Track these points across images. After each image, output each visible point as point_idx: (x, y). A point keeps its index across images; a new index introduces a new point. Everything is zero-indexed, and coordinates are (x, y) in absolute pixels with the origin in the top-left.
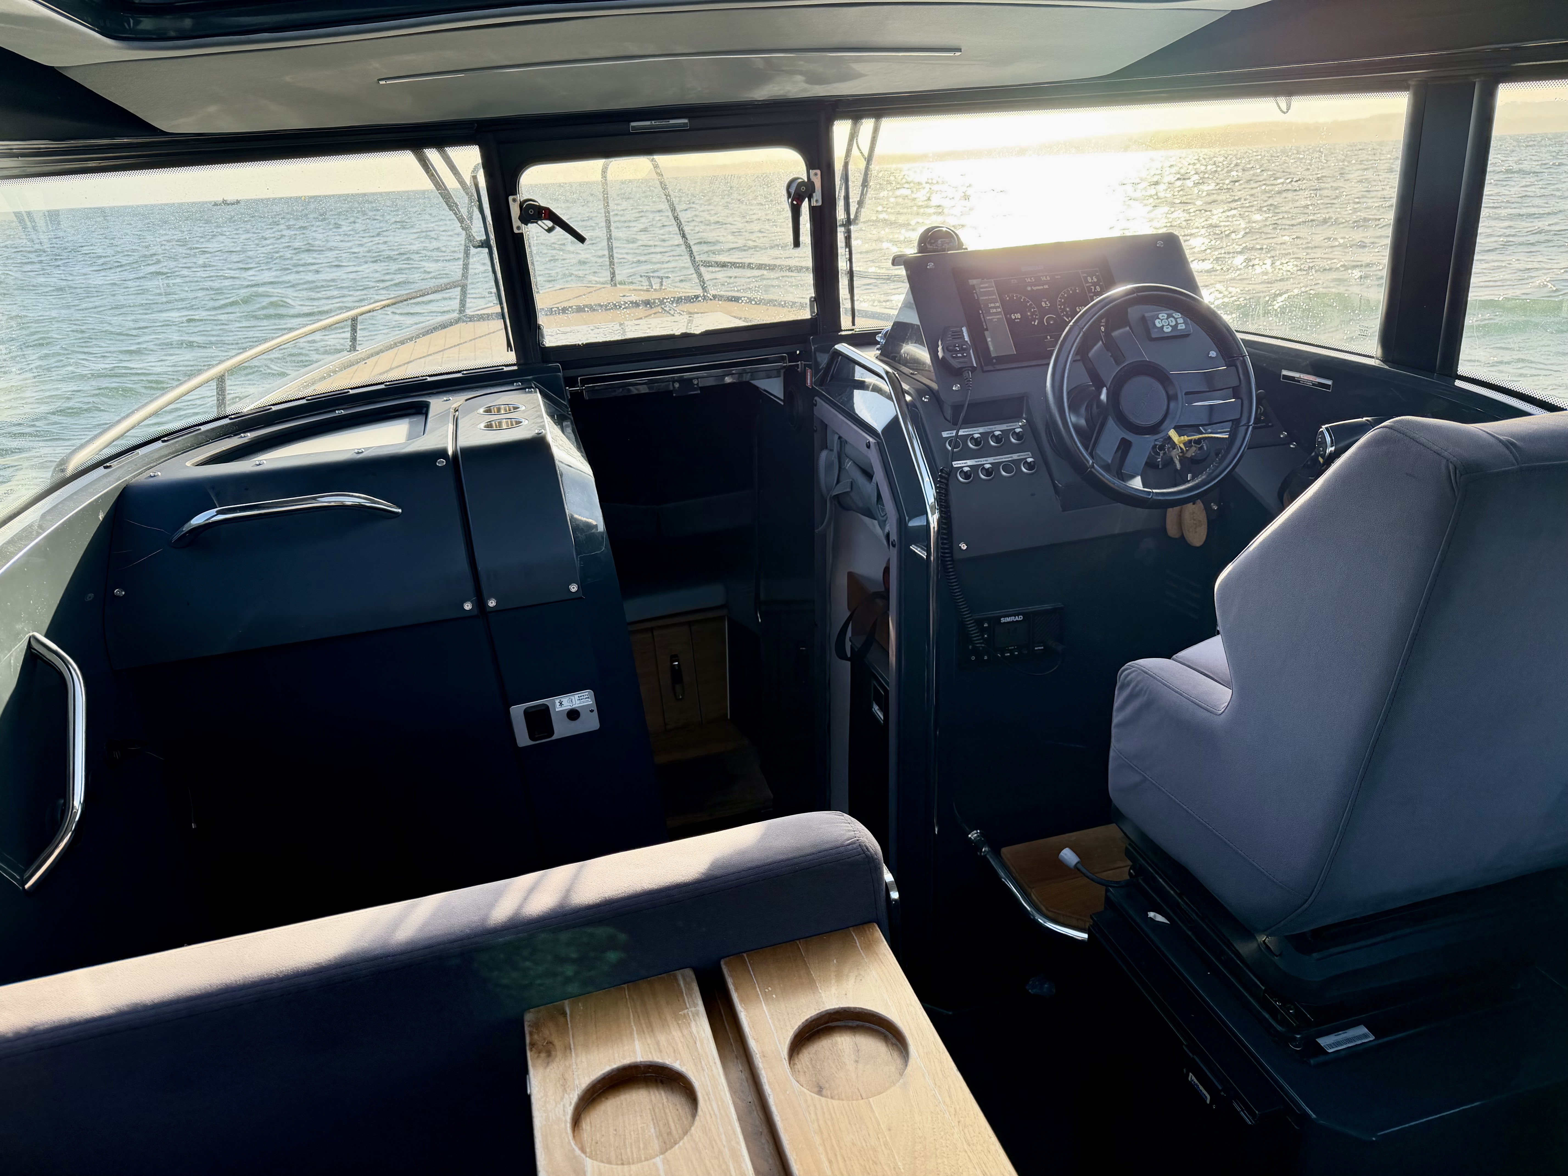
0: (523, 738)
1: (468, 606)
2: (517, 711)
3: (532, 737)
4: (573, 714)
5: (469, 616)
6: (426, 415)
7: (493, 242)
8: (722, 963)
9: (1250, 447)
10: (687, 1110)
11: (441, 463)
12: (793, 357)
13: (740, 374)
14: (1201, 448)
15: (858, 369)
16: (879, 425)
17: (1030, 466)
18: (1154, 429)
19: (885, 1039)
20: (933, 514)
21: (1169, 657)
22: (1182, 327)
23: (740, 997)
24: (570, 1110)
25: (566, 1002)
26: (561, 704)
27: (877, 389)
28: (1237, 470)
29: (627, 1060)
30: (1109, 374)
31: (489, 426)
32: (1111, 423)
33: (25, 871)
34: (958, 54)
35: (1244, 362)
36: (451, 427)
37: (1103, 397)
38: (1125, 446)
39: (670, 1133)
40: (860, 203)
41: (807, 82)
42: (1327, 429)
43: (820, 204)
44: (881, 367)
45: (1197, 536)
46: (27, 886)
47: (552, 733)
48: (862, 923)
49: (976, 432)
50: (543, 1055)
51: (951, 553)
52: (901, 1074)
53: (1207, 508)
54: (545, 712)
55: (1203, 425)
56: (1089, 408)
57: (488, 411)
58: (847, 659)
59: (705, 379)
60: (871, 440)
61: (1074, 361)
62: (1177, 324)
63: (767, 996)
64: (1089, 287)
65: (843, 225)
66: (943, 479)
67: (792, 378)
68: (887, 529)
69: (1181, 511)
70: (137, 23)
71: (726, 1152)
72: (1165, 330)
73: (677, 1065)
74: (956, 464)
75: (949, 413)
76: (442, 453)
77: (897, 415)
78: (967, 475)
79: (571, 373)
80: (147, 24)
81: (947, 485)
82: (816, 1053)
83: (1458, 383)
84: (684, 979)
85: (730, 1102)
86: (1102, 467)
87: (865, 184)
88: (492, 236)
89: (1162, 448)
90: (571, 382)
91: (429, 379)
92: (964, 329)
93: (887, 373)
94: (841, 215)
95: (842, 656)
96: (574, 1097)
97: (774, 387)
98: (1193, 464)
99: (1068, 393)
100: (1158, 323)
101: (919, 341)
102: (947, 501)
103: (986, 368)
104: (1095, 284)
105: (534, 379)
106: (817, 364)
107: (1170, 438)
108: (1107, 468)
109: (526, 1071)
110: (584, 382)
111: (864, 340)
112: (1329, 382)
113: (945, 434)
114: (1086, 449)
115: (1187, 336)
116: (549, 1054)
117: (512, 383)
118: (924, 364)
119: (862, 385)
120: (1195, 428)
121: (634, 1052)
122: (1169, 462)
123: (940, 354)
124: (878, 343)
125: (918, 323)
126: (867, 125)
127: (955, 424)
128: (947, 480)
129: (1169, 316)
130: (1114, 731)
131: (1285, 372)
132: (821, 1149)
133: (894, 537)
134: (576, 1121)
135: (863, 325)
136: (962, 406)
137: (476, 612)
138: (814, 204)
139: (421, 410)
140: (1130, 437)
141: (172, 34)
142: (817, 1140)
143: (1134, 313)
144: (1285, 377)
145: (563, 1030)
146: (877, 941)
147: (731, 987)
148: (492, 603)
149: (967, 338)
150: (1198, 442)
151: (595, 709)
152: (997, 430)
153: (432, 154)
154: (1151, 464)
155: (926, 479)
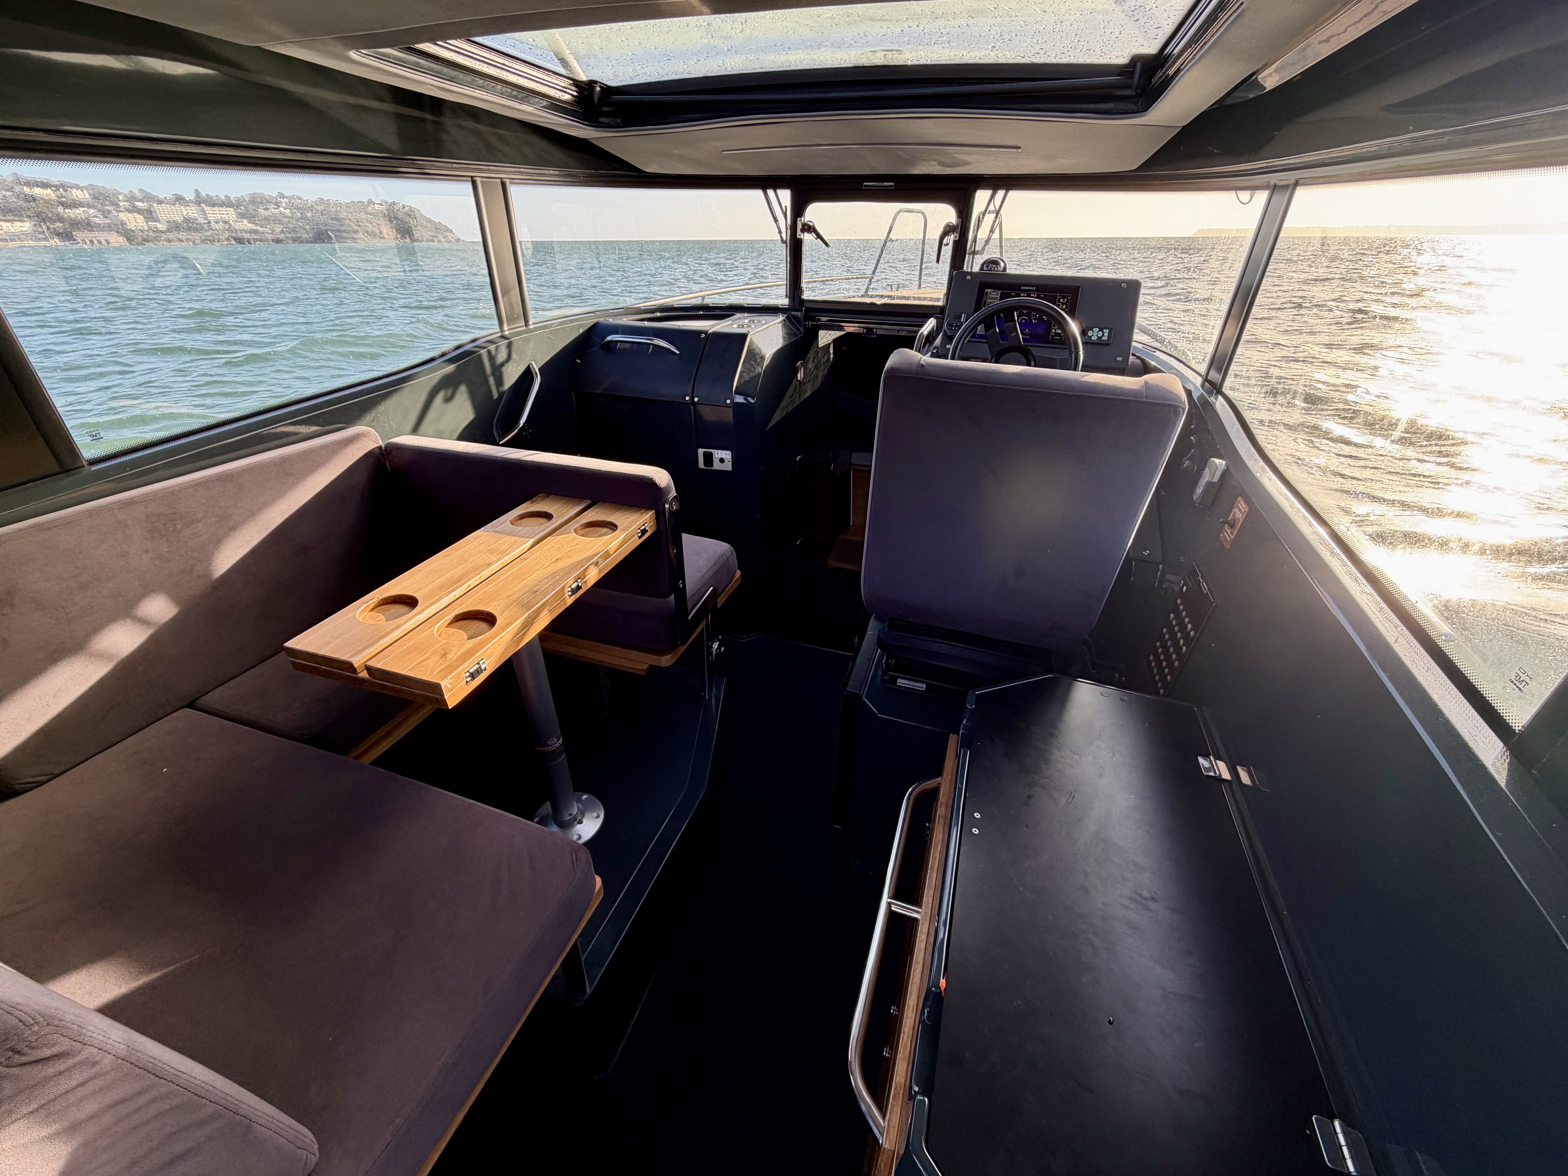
0: (701, 465)
1: (687, 398)
2: (701, 451)
3: (705, 465)
4: (722, 460)
5: (686, 403)
7: (788, 242)
11: (703, 336)
24: (520, 513)
26: (718, 454)
34: (1019, 150)
43: (958, 238)
46: (500, 443)
47: (712, 466)
54: (711, 454)
59: (880, 329)
72: (1093, 338)
79: (810, 314)
88: (788, 237)
90: (810, 319)
105: (791, 314)
121: (550, 509)
126: (1000, 193)
137: (690, 402)
138: (954, 238)
141: (614, 125)
145: (542, 500)
148: (696, 399)
151: (731, 461)
153: (770, 192)
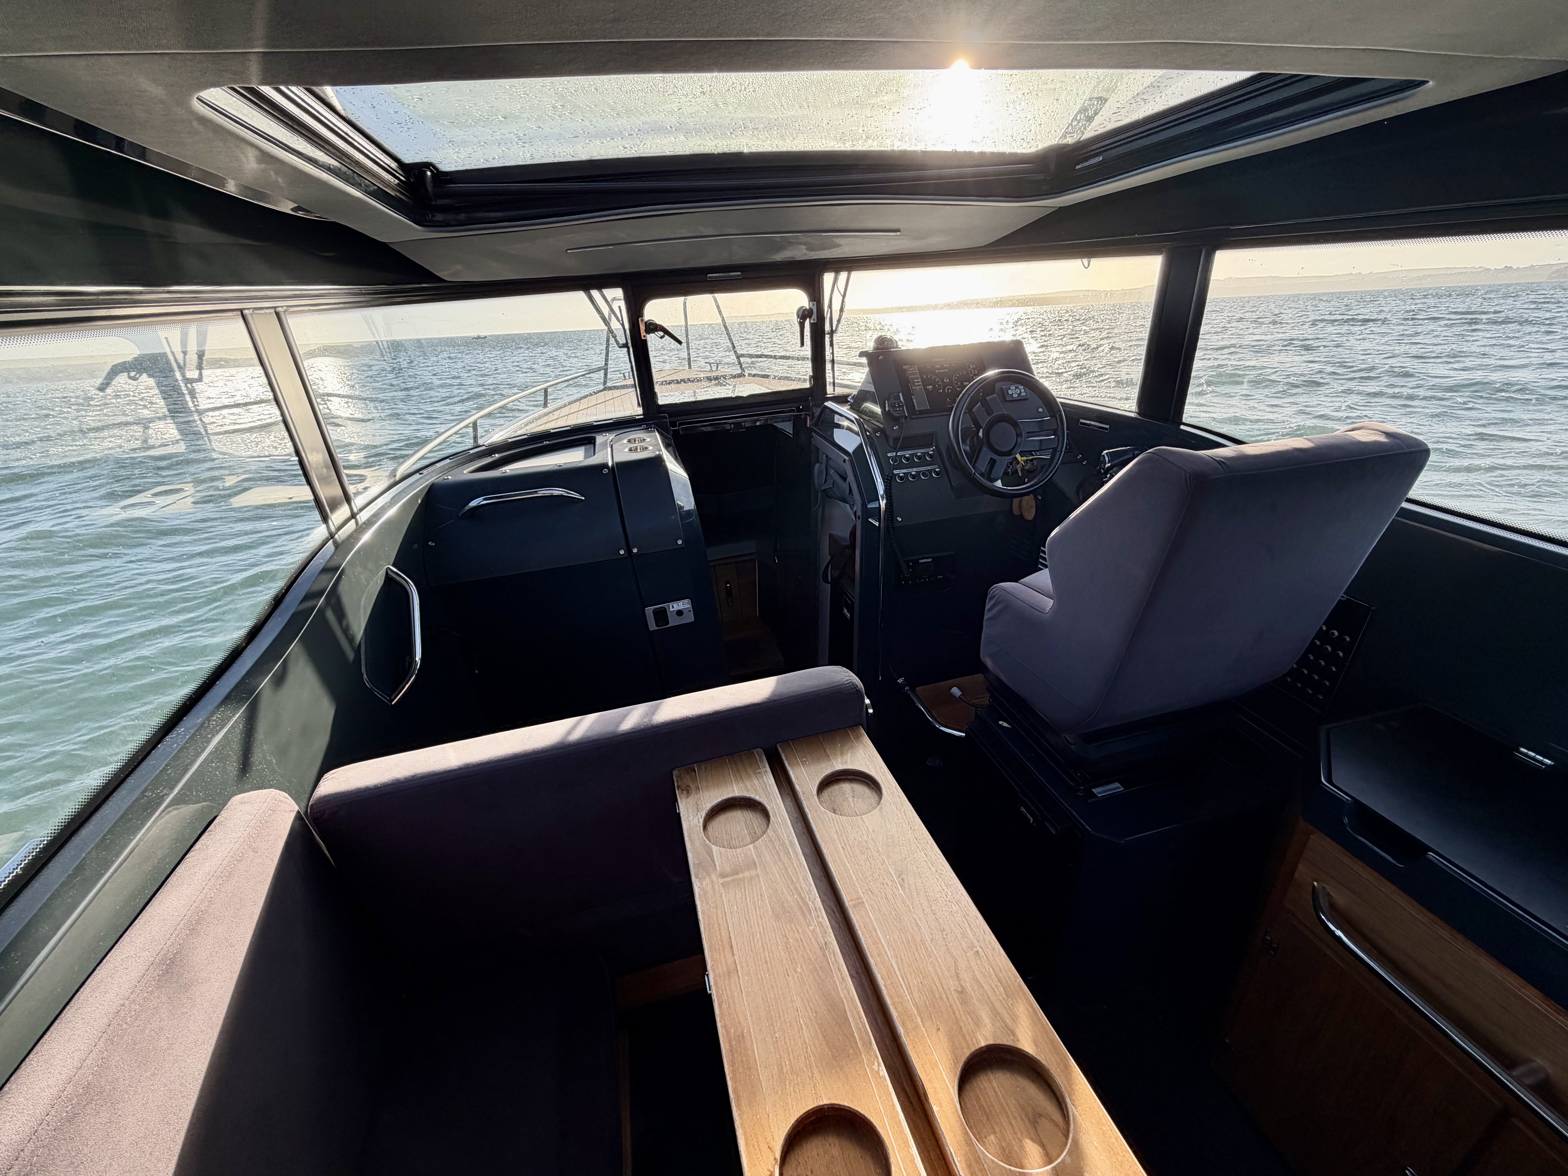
0: (652, 626)
1: (622, 552)
2: (649, 610)
3: (657, 626)
4: (680, 613)
5: (623, 558)
6: (594, 444)
7: (630, 345)
8: (778, 746)
9: (1062, 463)
10: (764, 821)
11: (605, 471)
12: (798, 410)
13: (767, 420)
14: (1033, 464)
15: (836, 417)
16: (851, 450)
17: (937, 473)
18: (1009, 453)
19: (868, 785)
20: (883, 500)
21: (1016, 581)
22: (1023, 394)
23: (789, 763)
24: (702, 821)
25: (695, 765)
26: (673, 607)
27: (849, 429)
28: (1054, 477)
29: (730, 796)
30: (985, 421)
31: (631, 450)
32: (984, 449)
33: (392, 695)
34: (898, 233)
35: (1061, 415)
36: (609, 449)
37: (981, 434)
38: (993, 462)
39: (755, 833)
40: (839, 321)
41: (807, 249)
42: (1107, 453)
43: (816, 321)
44: (853, 415)
45: (1030, 515)
46: (393, 703)
47: (668, 623)
48: (852, 725)
49: (907, 453)
50: (685, 792)
51: (892, 522)
52: (879, 803)
53: (1036, 498)
54: (664, 611)
55: (1034, 451)
56: (972, 440)
57: (629, 441)
58: (828, 583)
59: (747, 423)
60: (846, 458)
61: (965, 413)
62: (1021, 392)
63: (803, 763)
64: (971, 371)
65: (828, 334)
66: (888, 480)
67: (798, 423)
68: (855, 509)
69: (1021, 500)
70: (434, 216)
71: (787, 842)
72: (1014, 396)
73: (757, 798)
74: (896, 472)
75: (891, 442)
76: (605, 466)
77: (861, 444)
78: (901, 478)
79: (673, 419)
80: (439, 217)
81: (890, 484)
82: (831, 793)
83: (1182, 427)
84: (758, 754)
85: (787, 817)
86: (980, 474)
87: (842, 310)
88: (629, 341)
89: (1011, 463)
90: (673, 424)
91: (595, 424)
92: (900, 394)
93: (856, 419)
94: (827, 328)
95: (826, 581)
96: (703, 814)
97: (787, 427)
98: (1030, 473)
99: (961, 430)
100: (1010, 392)
101: (874, 402)
102: (890, 493)
103: (913, 417)
104: (974, 369)
105: (653, 423)
106: (813, 414)
107: (1016, 458)
108: (982, 475)
109: (676, 800)
110: (680, 424)
111: (841, 400)
112: (1107, 427)
113: (889, 455)
114: (971, 464)
115: (1026, 399)
116: (688, 792)
117: (640, 426)
118: (877, 414)
119: (839, 426)
120: (1030, 453)
121: (734, 791)
122: (1015, 472)
123: (887, 409)
124: (849, 402)
125: (874, 390)
126: (843, 275)
127: (895, 449)
128: (891, 480)
129: (1017, 388)
130: (985, 623)
131: (1082, 421)
132: (838, 841)
133: (859, 513)
134: (705, 827)
135: (839, 391)
136: (899, 439)
137: (626, 555)
138: (812, 321)
139: (591, 442)
140: (995, 457)
141: (453, 223)
142: (835, 836)
143: (998, 386)
144: (1082, 423)
145: (694, 780)
146: (862, 735)
147: (784, 758)
148: (635, 551)
149: (902, 399)
150: (1032, 460)
151: (691, 609)
152: (919, 453)
153: (595, 293)
154: (1006, 473)
155: (879, 480)
